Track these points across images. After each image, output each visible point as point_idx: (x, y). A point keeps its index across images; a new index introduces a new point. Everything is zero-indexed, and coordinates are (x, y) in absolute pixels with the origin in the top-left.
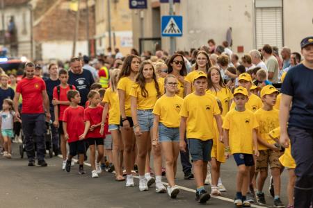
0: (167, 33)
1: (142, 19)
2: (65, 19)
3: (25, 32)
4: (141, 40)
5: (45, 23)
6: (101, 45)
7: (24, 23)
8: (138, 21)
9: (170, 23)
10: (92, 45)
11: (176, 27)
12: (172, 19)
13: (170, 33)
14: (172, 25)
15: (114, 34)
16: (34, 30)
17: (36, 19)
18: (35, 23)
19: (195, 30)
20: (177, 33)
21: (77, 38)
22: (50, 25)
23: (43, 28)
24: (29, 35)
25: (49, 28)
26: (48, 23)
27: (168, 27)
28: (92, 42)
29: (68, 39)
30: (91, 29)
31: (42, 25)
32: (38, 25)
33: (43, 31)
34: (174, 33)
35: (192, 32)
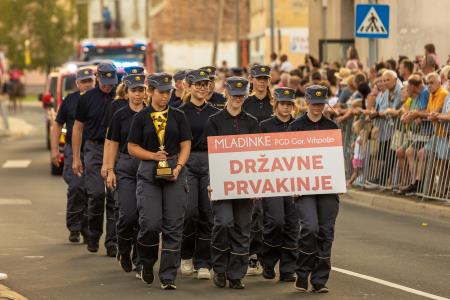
0: (364, 32)
1: (325, 9)
2: (202, 7)
3: (136, 26)
4: (322, 43)
5: (168, 12)
6: (257, 49)
7: (136, 12)
8: (318, 12)
9: (369, 16)
10: (244, 48)
11: (379, 23)
12: (373, 10)
13: (370, 32)
14: (373, 19)
15: (279, 32)
16: (152, 23)
17: (154, 5)
18: (154, 12)
19: (409, 29)
20: (381, 32)
21: (220, 36)
22: (177, 15)
23: (166, 19)
24: (143, 29)
25: (175, 20)
26: (174, 11)
27: (366, 23)
28: (244, 44)
29: (205, 39)
30: (244, 23)
31: (164, 15)
32: (158, 15)
33: (165, 25)
34: (375, 32)
35: (404, 31)
